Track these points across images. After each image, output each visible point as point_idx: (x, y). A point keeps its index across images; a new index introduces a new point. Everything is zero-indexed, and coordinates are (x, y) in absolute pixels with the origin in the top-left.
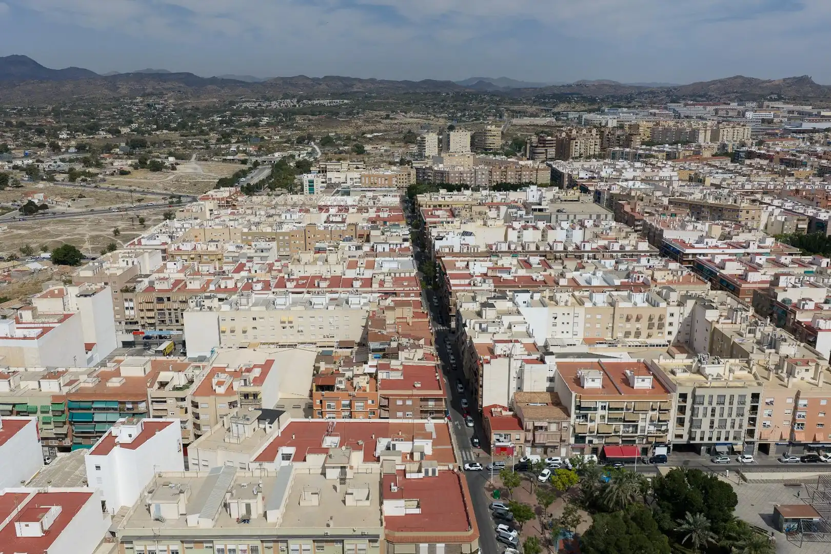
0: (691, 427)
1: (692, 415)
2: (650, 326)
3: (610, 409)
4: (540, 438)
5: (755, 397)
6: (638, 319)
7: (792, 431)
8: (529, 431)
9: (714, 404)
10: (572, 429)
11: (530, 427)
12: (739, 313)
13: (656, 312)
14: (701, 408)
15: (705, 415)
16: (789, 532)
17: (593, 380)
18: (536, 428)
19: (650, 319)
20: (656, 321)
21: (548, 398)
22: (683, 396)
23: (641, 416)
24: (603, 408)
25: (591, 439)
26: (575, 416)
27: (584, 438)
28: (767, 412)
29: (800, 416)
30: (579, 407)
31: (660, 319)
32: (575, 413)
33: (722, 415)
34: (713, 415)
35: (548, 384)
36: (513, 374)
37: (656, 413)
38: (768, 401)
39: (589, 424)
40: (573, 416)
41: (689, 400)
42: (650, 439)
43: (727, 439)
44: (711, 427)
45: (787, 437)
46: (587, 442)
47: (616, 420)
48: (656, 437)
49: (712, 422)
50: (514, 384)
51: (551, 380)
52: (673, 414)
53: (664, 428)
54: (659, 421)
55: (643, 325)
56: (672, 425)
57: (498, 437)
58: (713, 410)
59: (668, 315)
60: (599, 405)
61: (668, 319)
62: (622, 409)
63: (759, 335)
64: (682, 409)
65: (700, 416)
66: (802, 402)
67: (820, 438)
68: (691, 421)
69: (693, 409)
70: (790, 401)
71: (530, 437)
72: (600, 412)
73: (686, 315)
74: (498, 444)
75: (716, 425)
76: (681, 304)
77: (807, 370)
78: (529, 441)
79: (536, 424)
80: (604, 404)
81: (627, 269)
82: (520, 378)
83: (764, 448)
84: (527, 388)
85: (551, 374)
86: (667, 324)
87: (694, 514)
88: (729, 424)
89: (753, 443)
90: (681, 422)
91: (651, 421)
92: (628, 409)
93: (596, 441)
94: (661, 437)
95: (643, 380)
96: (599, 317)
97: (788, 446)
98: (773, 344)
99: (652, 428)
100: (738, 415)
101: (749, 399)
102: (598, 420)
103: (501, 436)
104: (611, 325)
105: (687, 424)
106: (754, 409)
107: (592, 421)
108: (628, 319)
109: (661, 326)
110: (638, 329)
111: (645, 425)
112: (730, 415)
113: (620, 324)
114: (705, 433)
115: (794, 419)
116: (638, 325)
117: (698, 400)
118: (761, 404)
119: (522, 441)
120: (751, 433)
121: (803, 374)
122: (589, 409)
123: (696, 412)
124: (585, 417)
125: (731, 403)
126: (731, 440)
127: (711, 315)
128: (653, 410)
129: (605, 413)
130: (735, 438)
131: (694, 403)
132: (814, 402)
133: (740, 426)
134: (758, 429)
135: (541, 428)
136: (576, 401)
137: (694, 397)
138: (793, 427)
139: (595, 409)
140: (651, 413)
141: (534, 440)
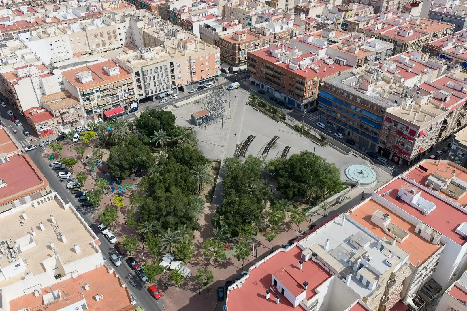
0: (145, 89)
1: (144, 82)
2: (110, 38)
3: (101, 91)
4: (66, 118)
5: (172, 64)
6: (101, 35)
7: (191, 77)
8: (58, 117)
9: (153, 73)
10: (83, 108)
11: (58, 114)
12: (154, 20)
13: (110, 29)
14: (148, 77)
15: (150, 80)
16: (200, 124)
17: (86, 77)
18: (62, 114)
19: (108, 34)
20: (112, 34)
21: (63, 95)
22: (137, 73)
23: (119, 90)
24: (97, 91)
25: (96, 110)
26: (83, 101)
27: (91, 111)
28: (178, 71)
29: (193, 69)
30: (83, 95)
31: (114, 32)
32: (82, 99)
33: (158, 78)
34: (154, 79)
35: (60, 87)
36: (36, 87)
37: (126, 86)
38: (178, 65)
39: (92, 103)
40: (81, 101)
41: (141, 74)
42: (127, 101)
43: (164, 89)
44: (155, 86)
45: (190, 80)
46: (94, 113)
47: (106, 96)
48: (129, 99)
49: (155, 83)
50: (39, 92)
51: (62, 83)
52: (135, 84)
53: (132, 93)
54: (129, 90)
55: (105, 37)
56: (136, 89)
57: (40, 126)
58: (154, 77)
59: (118, 29)
60: (94, 90)
61: (118, 32)
62: (108, 89)
63: (166, 31)
64: (138, 80)
65: (148, 82)
66: (192, 61)
67: (204, 77)
68: (145, 85)
69: (144, 79)
70: (188, 62)
71: (60, 120)
72: (96, 94)
73: (127, 27)
74: (41, 130)
75: (157, 84)
76: (122, 21)
77: (191, 44)
78: (60, 123)
79: (61, 112)
80: (97, 89)
81: (86, 5)
82: (41, 88)
83: (181, 89)
84: (48, 93)
85: (61, 80)
86: (118, 35)
87: (157, 131)
88: (163, 82)
89: (175, 88)
90: (140, 87)
91: (125, 91)
92: (111, 89)
93: (98, 111)
94: (132, 98)
95: (114, 70)
96: (78, 38)
97: (191, 84)
98: (174, 35)
99: (126, 95)
100: (166, 76)
101: (169, 66)
102: (96, 99)
103: (41, 125)
104: (87, 42)
105: (143, 87)
106: (172, 70)
107: (93, 100)
108: (96, 36)
109: (115, 37)
110: (103, 41)
111: (122, 94)
112: (162, 77)
113: (92, 40)
114: (152, 90)
115: (191, 71)
116: (102, 39)
117: (145, 73)
118: (175, 68)
119: (56, 124)
120: (174, 83)
121: (190, 47)
122: (89, 94)
123: (146, 80)
124: (88, 99)
125: (161, 71)
126: (166, 90)
127: (140, 25)
128: (124, 85)
129: (99, 94)
130: (167, 88)
131: (143, 75)
132: (198, 59)
133: (168, 81)
134: (176, 80)
135: (65, 113)
136: (80, 92)
137: (143, 72)
138: (191, 75)
139: (93, 93)
140: (123, 87)
141: (63, 121)
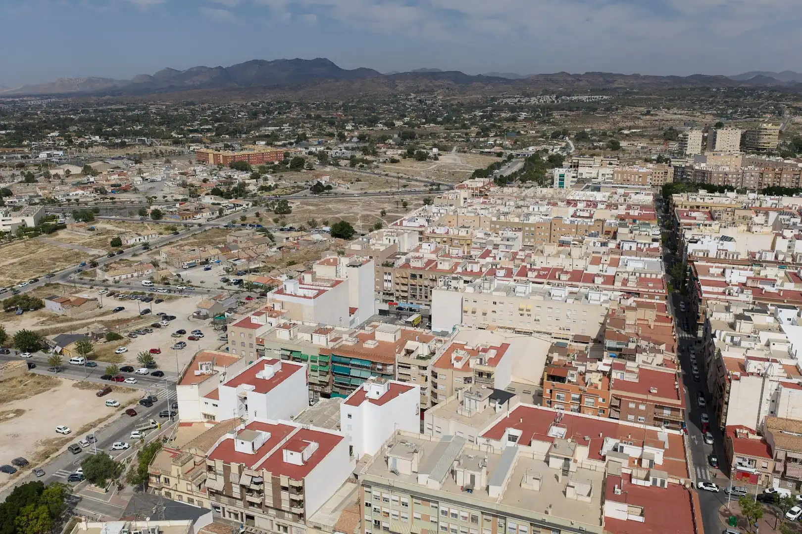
8: (780, 461)
11: (781, 455)
18: (788, 459)
36: (767, 396)
50: (766, 408)
57: (741, 461)
71: (780, 467)
74: (739, 468)
78: (778, 472)
82: (775, 401)
84: (781, 413)
103: (744, 460)
119: (770, 470)
135: (795, 460)
141: (785, 472)
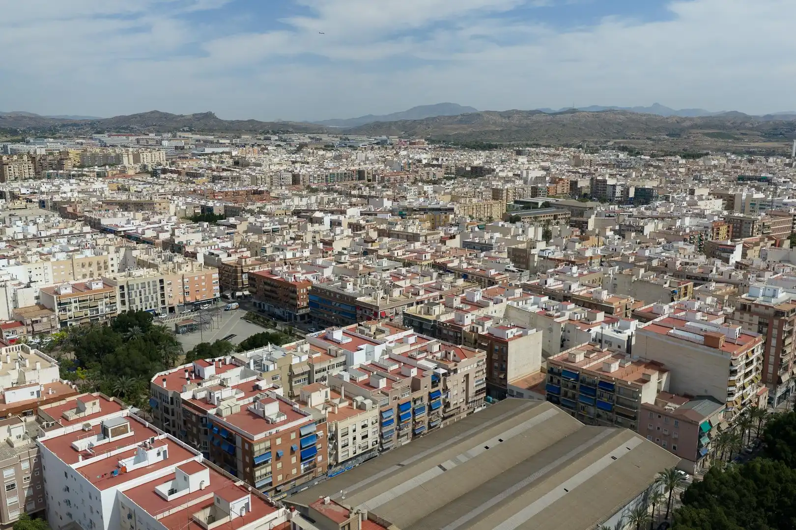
0: (130, 304)
1: (129, 297)
2: (99, 269)
3: (79, 301)
4: (37, 328)
5: (161, 281)
6: (90, 265)
7: (184, 297)
9: (140, 289)
10: (57, 319)
12: (152, 250)
13: (101, 259)
14: (133, 292)
15: (136, 296)
16: (183, 333)
17: (66, 289)
19: (98, 264)
20: (102, 265)
21: (38, 308)
22: (122, 287)
23: (99, 303)
24: (75, 302)
25: (71, 323)
26: (58, 310)
27: (66, 322)
28: (169, 289)
29: (186, 288)
30: (60, 304)
31: (105, 263)
32: (58, 308)
33: (145, 294)
34: (140, 295)
35: (36, 301)
37: (108, 299)
38: (169, 282)
39: (69, 314)
40: (57, 310)
41: (126, 289)
42: (107, 316)
43: (151, 307)
44: (141, 302)
45: (182, 300)
46: (68, 325)
47: (84, 307)
48: (111, 314)
49: (141, 299)
51: (37, 298)
52: (118, 299)
53: (114, 308)
54: (111, 304)
55: (94, 268)
56: (118, 305)
58: (140, 292)
59: (110, 260)
60: (72, 301)
61: (110, 263)
62: (87, 300)
63: (163, 258)
64: (123, 295)
65: (134, 297)
66: (185, 280)
67: (198, 298)
68: (129, 301)
69: (129, 293)
70: (180, 281)
72: (74, 305)
73: (121, 258)
75: (143, 300)
76: (117, 252)
77: (187, 266)
79: (33, 320)
80: (75, 299)
81: (77, 242)
83: (172, 310)
85: (37, 294)
86: (110, 266)
87: (132, 327)
88: (150, 299)
89: (165, 308)
90: (123, 303)
91: (106, 304)
92: (91, 300)
93: (74, 324)
94: (114, 313)
95: (97, 284)
96: (62, 267)
97: (184, 306)
98: (171, 259)
99: (107, 309)
100: (154, 293)
101: (158, 283)
102: (73, 309)
104: (72, 271)
105: (127, 303)
106: (162, 288)
107: (70, 311)
108: (83, 266)
109: (106, 268)
110: (91, 271)
111: (102, 308)
112: (150, 293)
113: (78, 270)
114: (138, 306)
115: (184, 290)
116: (91, 269)
117: (130, 287)
118: (165, 285)
120: (163, 302)
121: (186, 268)
122: (66, 303)
123: (131, 295)
124: (65, 310)
125: (149, 286)
126: (153, 308)
127: (135, 253)
128: (106, 298)
129: (77, 304)
130: (155, 306)
131: (128, 290)
132: (192, 279)
133: (157, 299)
134: (167, 299)
136: (57, 301)
137: (128, 286)
138: (184, 294)
139: (70, 303)
140: (105, 300)
